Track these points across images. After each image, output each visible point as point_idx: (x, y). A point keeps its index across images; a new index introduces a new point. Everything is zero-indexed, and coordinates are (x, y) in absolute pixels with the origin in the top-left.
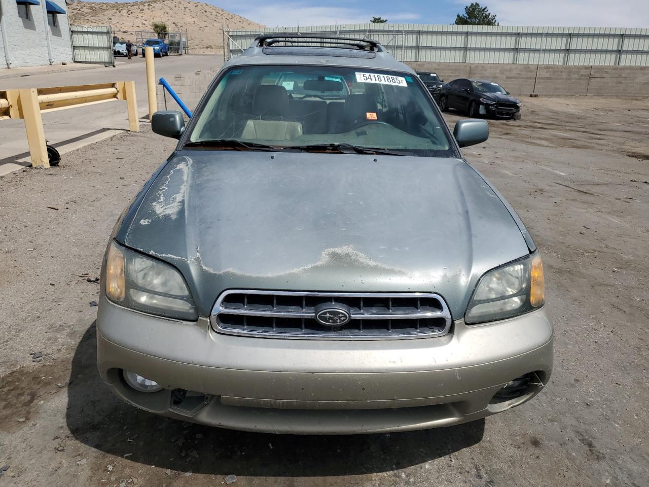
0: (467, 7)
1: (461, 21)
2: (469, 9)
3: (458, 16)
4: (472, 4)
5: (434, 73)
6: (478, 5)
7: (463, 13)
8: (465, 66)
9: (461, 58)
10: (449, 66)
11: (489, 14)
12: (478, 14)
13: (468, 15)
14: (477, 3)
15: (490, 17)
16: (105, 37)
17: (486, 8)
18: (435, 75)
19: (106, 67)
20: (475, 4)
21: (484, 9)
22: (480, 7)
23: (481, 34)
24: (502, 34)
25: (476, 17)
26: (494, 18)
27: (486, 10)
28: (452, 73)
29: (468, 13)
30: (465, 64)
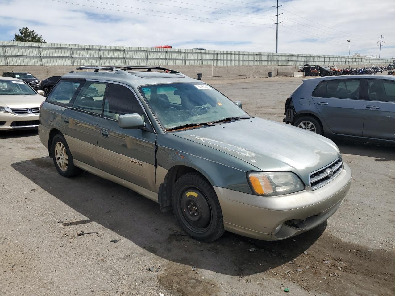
0: (20, 30)
1: (18, 38)
2: (22, 31)
3: (15, 35)
4: (23, 28)
5: (29, 73)
6: (28, 29)
7: (19, 33)
8: (43, 68)
9: (39, 63)
10: (32, 68)
11: (37, 35)
12: (29, 34)
13: (23, 35)
14: (27, 27)
15: (38, 36)
17: (34, 31)
18: (30, 74)
20: (25, 28)
21: (32, 32)
22: (30, 30)
23: (29, 47)
24: (48, 48)
25: (28, 36)
26: (41, 38)
27: (34, 32)
28: (35, 72)
29: (22, 33)
30: (43, 67)
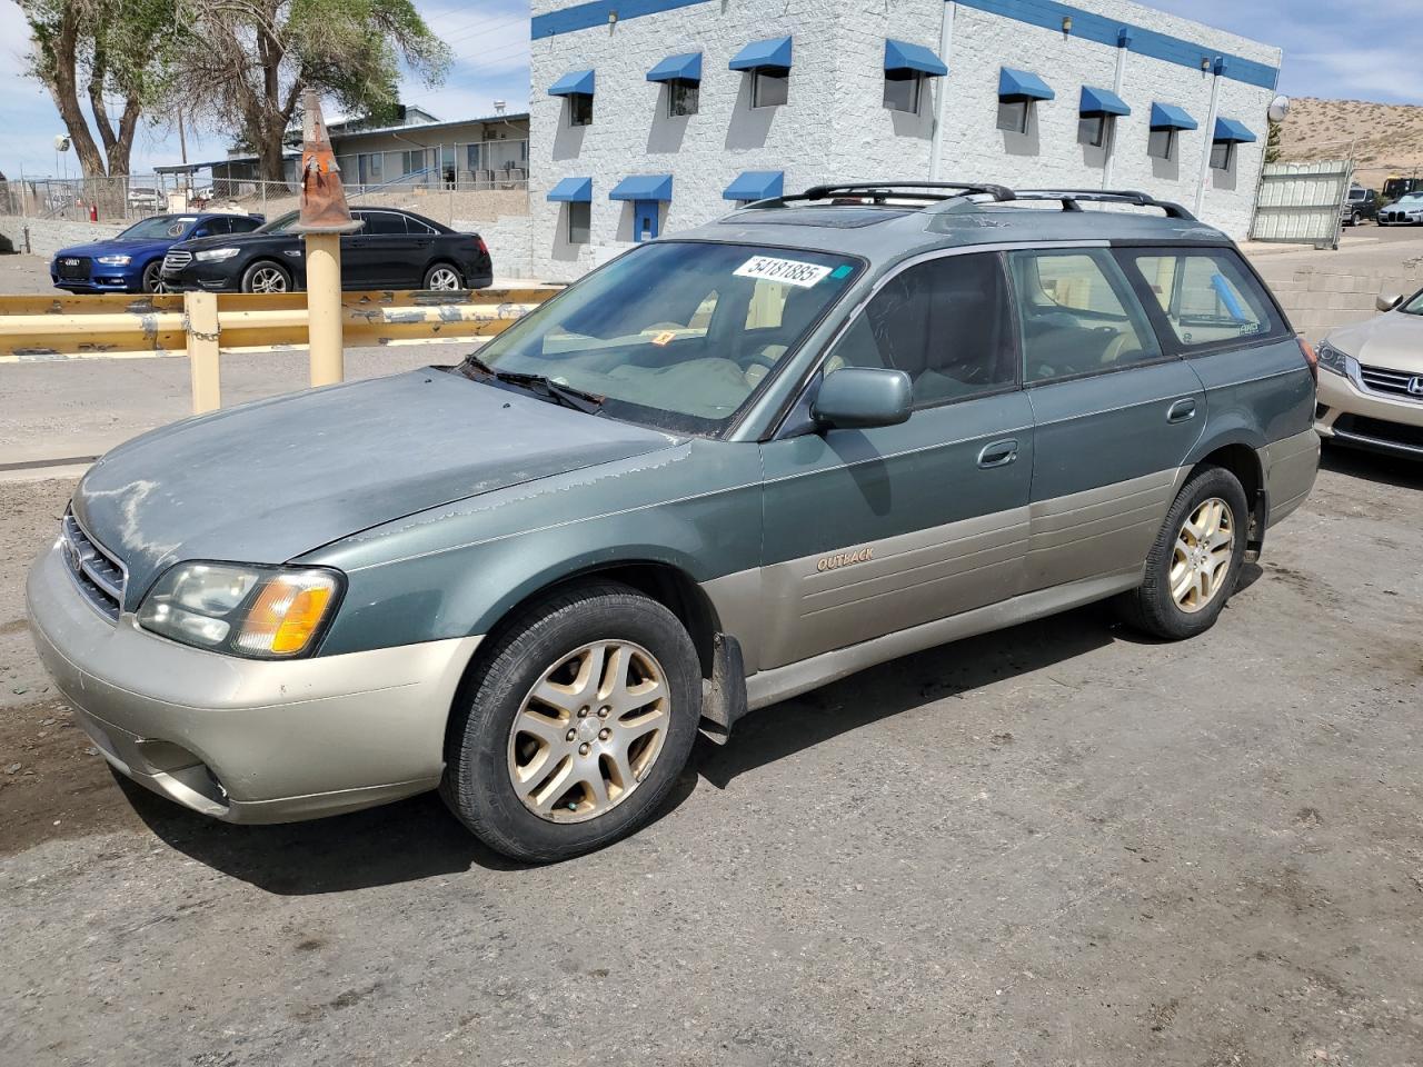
16: (1333, 185)
19: (1316, 249)
